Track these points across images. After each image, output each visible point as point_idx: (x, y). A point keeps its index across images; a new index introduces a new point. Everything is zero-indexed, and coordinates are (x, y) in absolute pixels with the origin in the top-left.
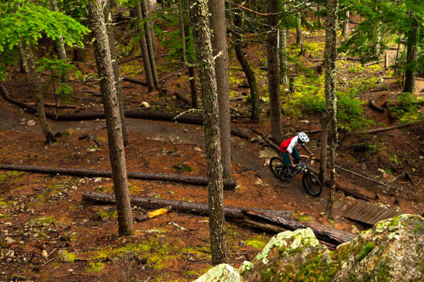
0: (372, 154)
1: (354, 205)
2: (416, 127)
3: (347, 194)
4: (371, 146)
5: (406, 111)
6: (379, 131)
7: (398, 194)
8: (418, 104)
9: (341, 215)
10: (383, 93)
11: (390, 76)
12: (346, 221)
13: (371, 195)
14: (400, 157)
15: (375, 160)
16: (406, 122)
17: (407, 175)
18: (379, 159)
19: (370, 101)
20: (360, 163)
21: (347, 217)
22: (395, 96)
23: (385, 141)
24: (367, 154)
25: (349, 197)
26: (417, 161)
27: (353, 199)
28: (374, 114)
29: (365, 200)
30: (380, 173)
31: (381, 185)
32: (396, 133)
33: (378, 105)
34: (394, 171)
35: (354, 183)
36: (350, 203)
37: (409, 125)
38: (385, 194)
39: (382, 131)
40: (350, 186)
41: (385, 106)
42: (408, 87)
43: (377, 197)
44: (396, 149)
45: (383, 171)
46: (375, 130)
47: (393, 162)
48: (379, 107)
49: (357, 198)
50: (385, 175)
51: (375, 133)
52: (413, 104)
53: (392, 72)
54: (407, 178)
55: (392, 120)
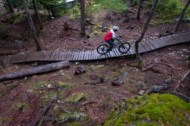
0: (10, 37)
1: (12, 58)
2: (20, 23)
3: (7, 55)
4: (8, 34)
5: (15, 19)
6: (9, 28)
7: (25, 46)
8: (18, 15)
9: (9, 64)
10: (4, 16)
11: (5, 11)
12: (12, 65)
13: (16, 51)
14: (20, 34)
15: (12, 38)
16: (16, 22)
17: (25, 39)
18: (13, 37)
19: (1, 20)
20: (7, 41)
21: (12, 63)
22: (9, 16)
23: (13, 31)
24: (9, 38)
25: (9, 56)
26: (26, 33)
27: (11, 56)
28: (5, 23)
29: (15, 54)
30: (16, 42)
31: (18, 46)
32: (15, 27)
33: (5, 20)
34: (20, 39)
35: (8, 49)
36: (10, 58)
37: (18, 23)
38: (21, 48)
39: (10, 28)
40: (7, 51)
41: (7, 20)
42: (12, 11)
43: (19, 51)
44: (17, 32)
45: (17, 41)
46: (8, 28)
47: (19, 37)
48: (6, 21)
49: (12, 54)
50: (18, 42)
51: (8, 29)
52: (16, 16)
53: (5, 9)
54: (26, 40)
55: (12, 23)
